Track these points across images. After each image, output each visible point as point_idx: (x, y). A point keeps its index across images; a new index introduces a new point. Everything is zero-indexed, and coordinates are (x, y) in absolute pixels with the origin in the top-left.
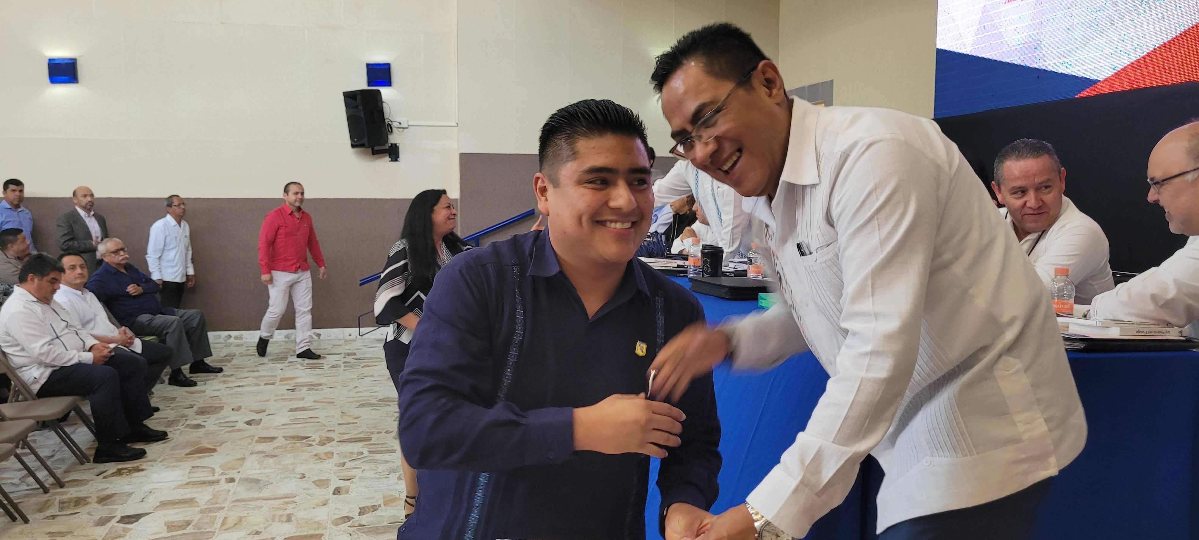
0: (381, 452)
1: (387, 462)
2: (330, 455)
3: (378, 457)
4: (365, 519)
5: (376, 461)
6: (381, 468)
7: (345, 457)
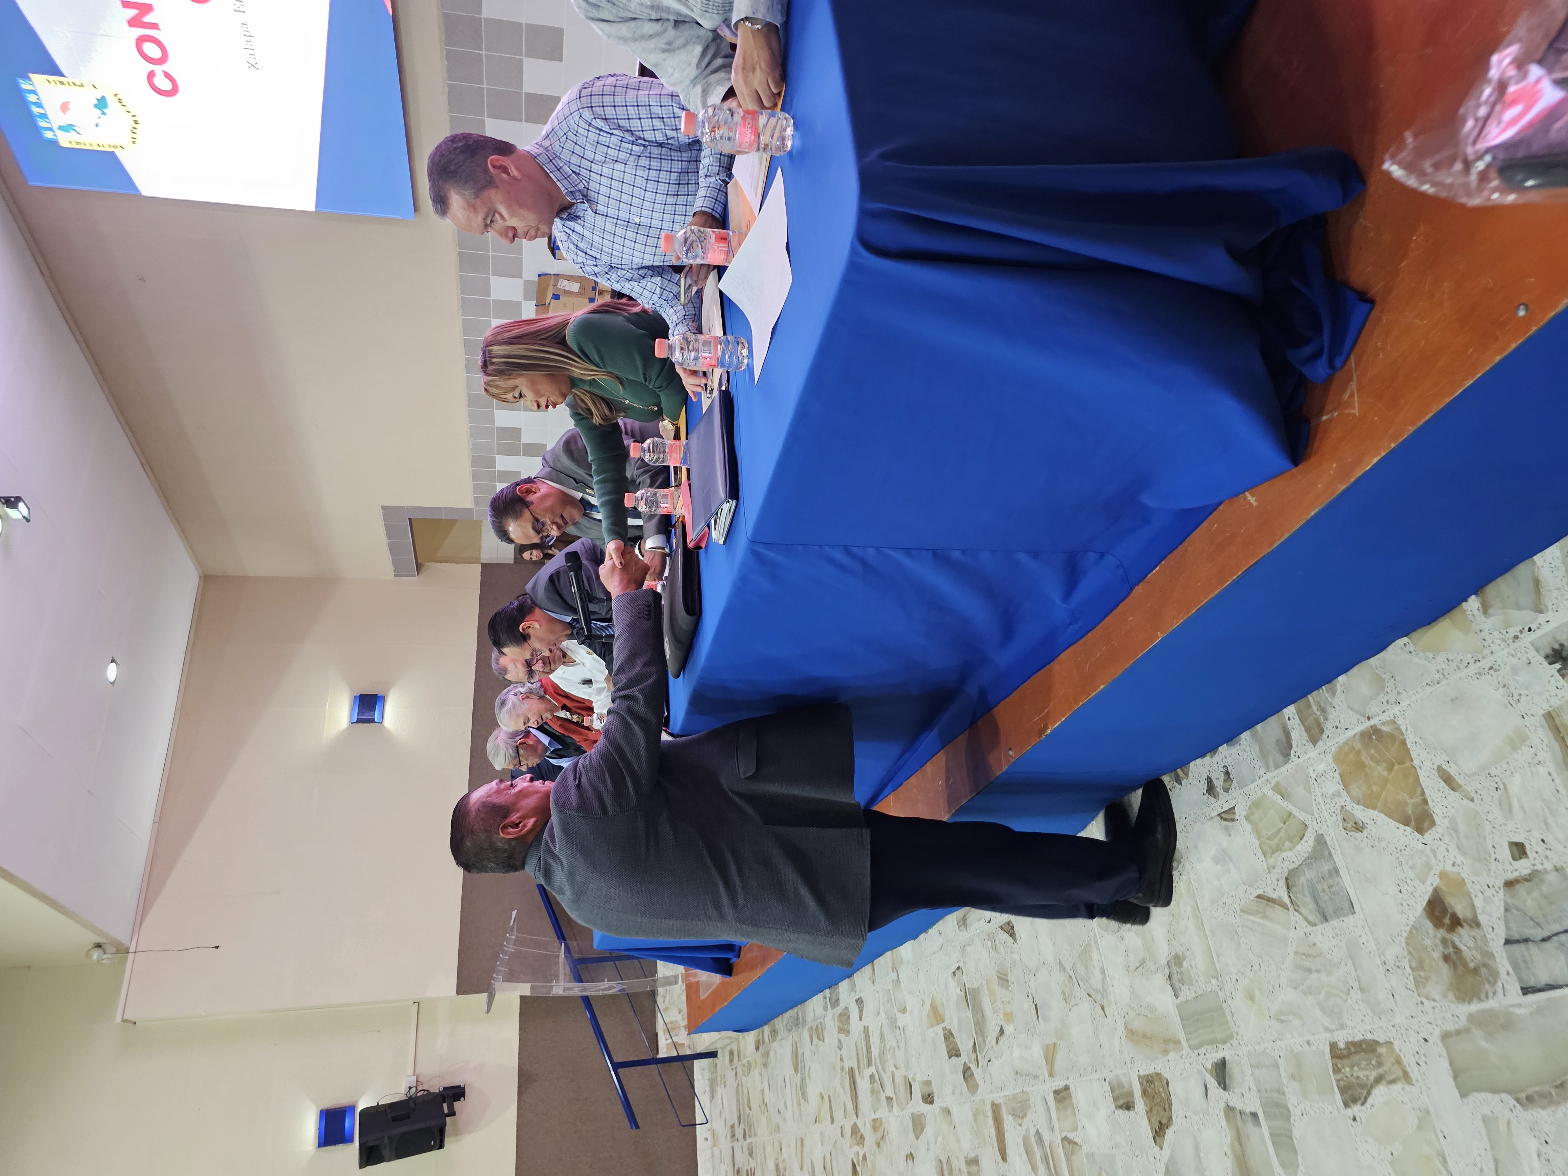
0: (869, 1048)
1: (882, 1036)
2: (877, 1124)
3: (875, 1052)
4: (965, 1045)
5: (882, 1054)
6: (891, 1042)
7: (878, 1100)
